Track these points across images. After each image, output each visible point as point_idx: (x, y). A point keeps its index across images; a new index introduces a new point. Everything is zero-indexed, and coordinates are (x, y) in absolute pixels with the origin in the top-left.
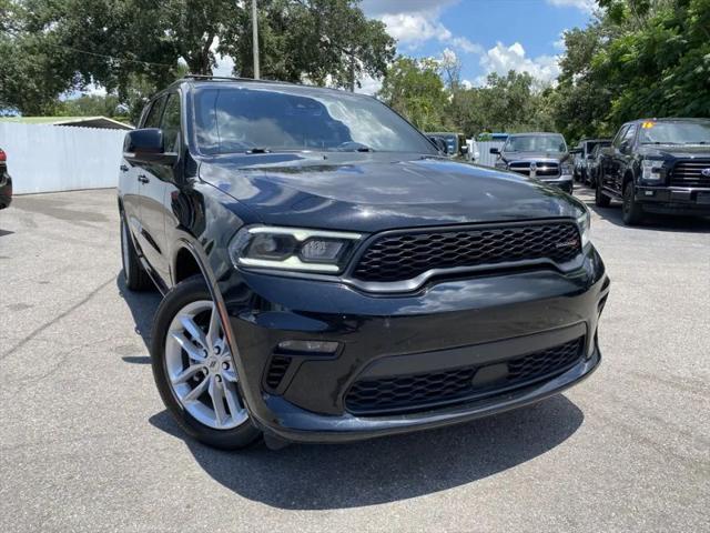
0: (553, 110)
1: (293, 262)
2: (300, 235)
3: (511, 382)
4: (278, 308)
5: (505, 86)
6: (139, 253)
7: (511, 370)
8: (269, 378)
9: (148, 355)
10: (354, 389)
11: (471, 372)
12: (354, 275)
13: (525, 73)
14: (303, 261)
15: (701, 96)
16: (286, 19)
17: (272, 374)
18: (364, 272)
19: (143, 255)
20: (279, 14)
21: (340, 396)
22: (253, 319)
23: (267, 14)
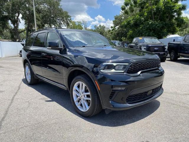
1: (113, 70)
2: (115, 64)
5: (99, 29)
7: (153, 91)
8: (110, 97)
9: (51, 100)
10: (128, 98)
11: (147, 92)
16: (40, 10)
18: (129, 72)
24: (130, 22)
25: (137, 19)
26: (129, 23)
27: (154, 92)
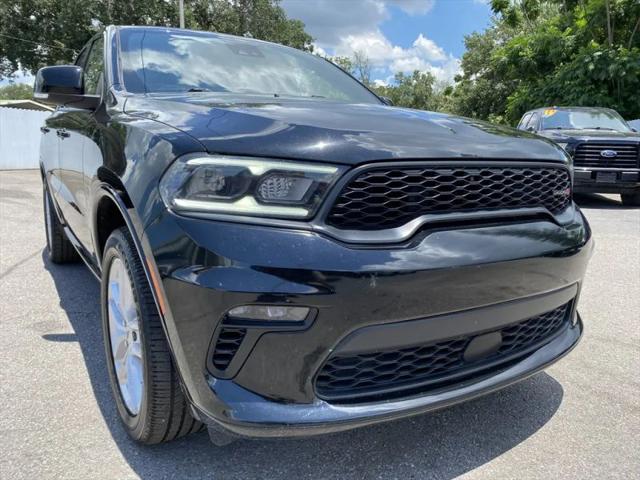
0: (452, 107)
1: (247, 204)
2: (257, 167)
3: (504, 352)
4: (228, 263)
5: (410, 84)
6: (62, 222)
7: (505, 339)
8: (216, 357)
9: (73, 332)
10: (327, 368)
11: (463, 343)
12: (329, 220)
13: (428, 73)
14: (260, 201)
15: (589, 91)
16: (211, 15)
17: (220, 352)
18: (341, 217)
19: (66, 224)
20: (204, 10)
21: (310, 378)
22: (193, 278)
23: (193, 10)
24: (521, 53)
25: (549, 43)
26: (515, 58)
27: (514, 343)
